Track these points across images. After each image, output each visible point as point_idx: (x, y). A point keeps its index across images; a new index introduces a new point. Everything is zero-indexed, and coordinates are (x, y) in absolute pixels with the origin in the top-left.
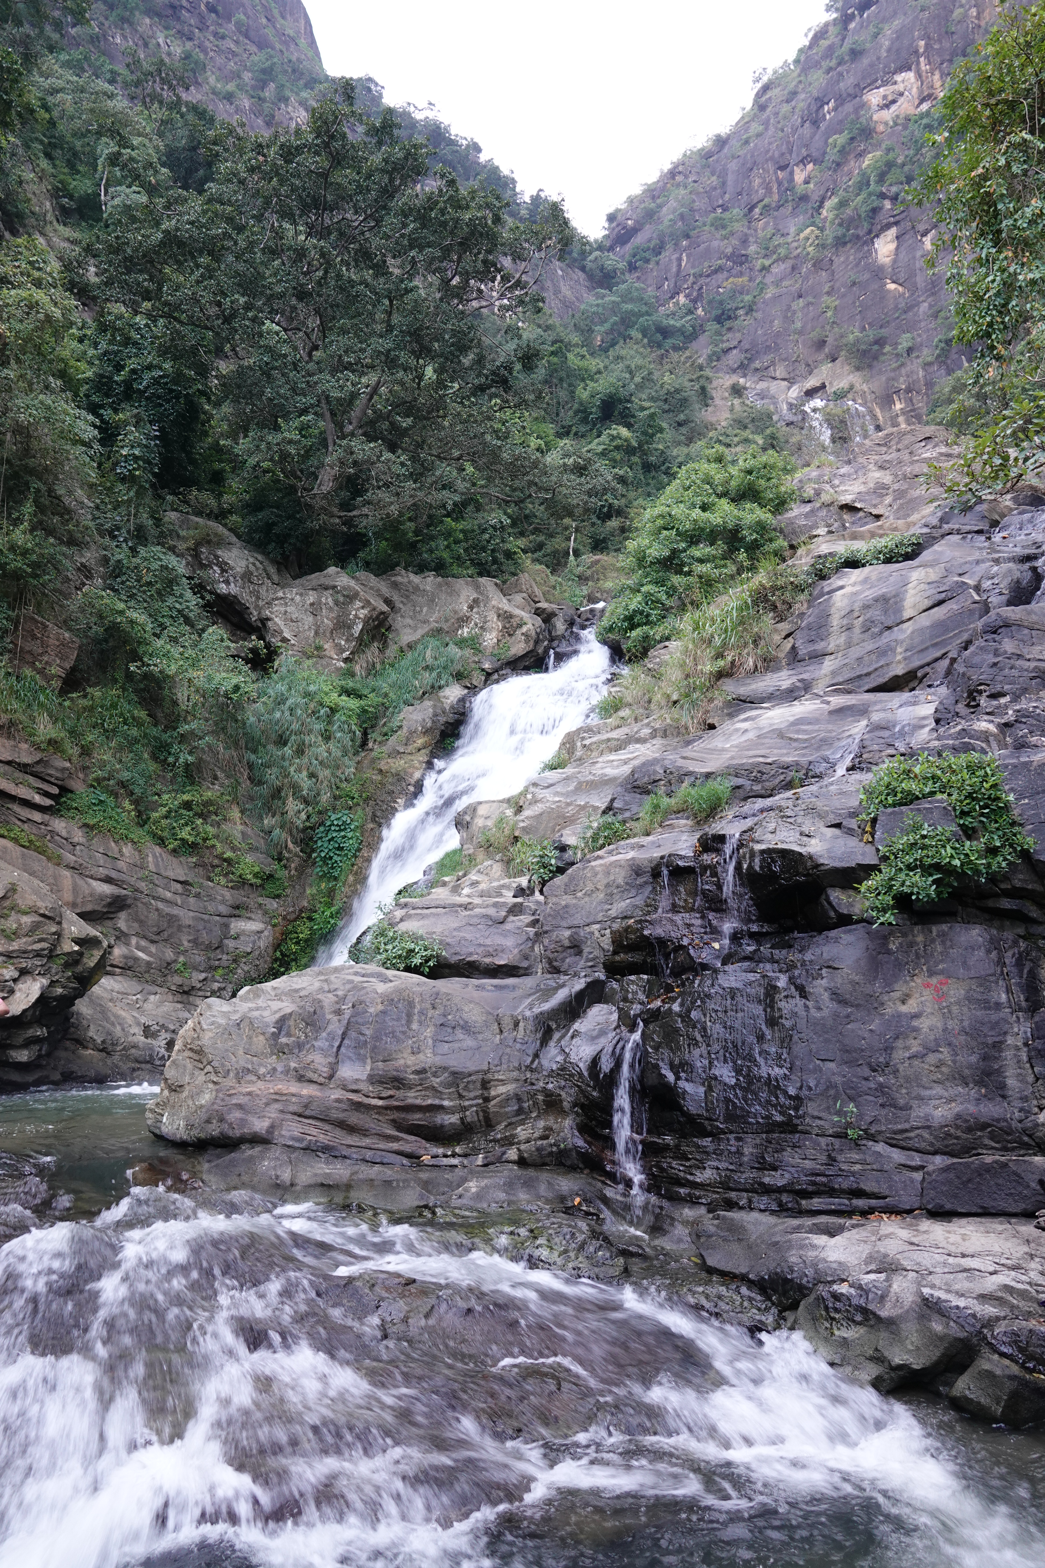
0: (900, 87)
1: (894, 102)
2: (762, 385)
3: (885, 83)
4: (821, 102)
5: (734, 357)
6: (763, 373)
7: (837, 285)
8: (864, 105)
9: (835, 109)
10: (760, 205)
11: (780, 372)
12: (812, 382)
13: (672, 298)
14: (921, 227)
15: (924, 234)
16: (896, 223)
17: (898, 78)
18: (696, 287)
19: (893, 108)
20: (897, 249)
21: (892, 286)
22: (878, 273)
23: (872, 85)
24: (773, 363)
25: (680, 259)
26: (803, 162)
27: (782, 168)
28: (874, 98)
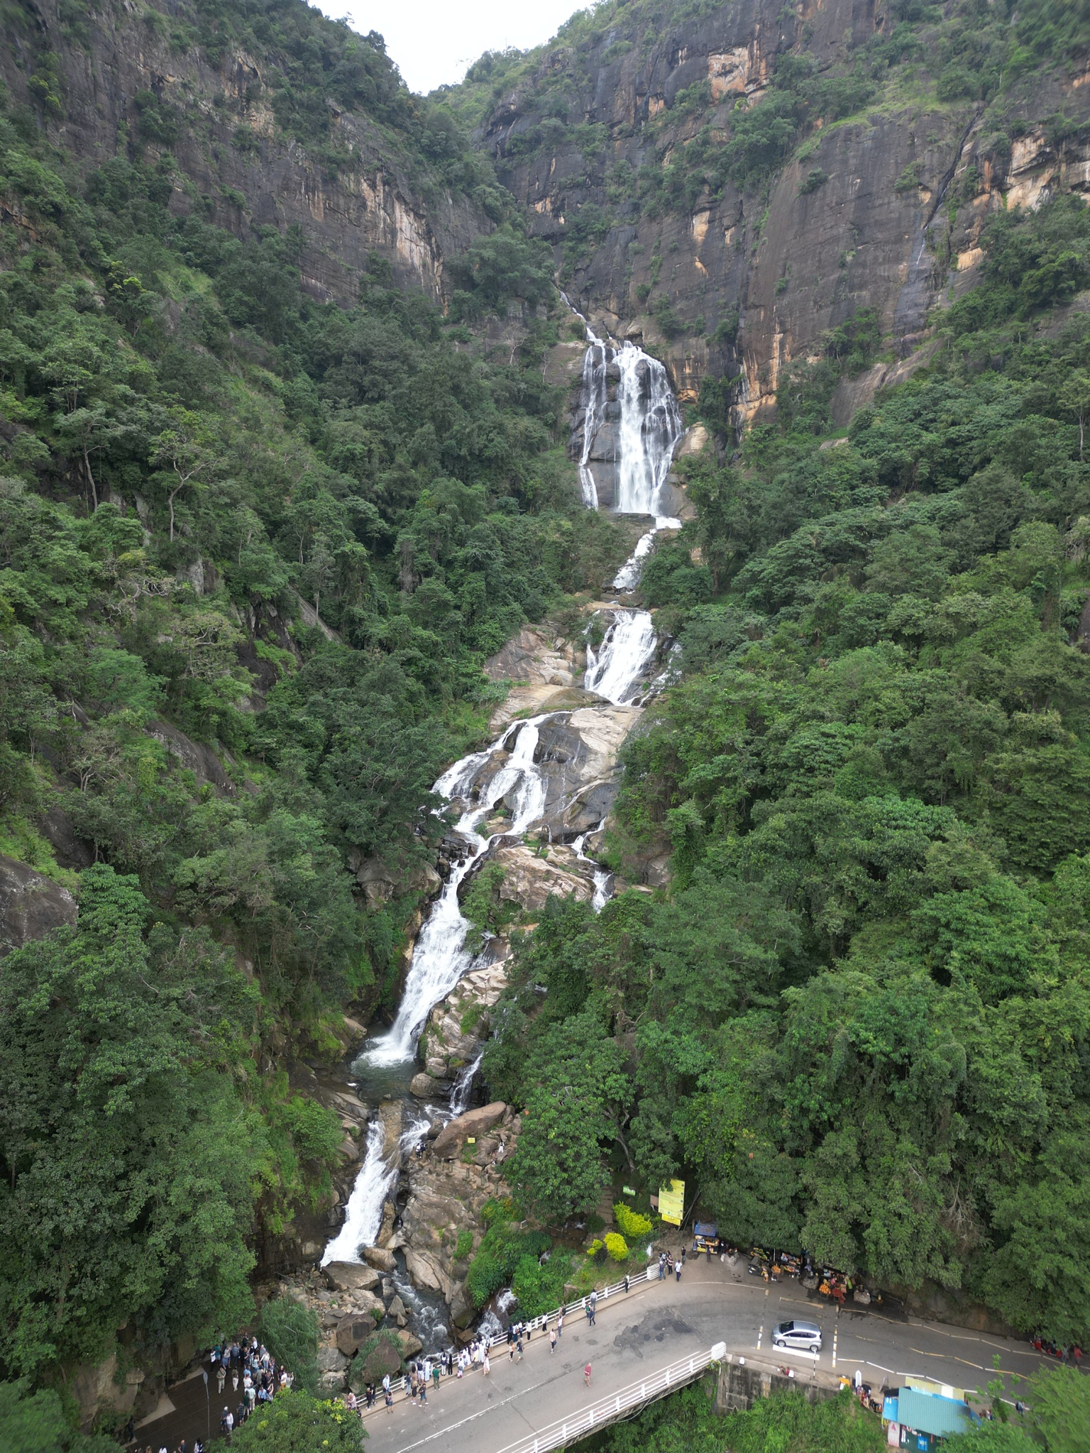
0: (736, 60)
1: (731, 72)
3: (725, 52)
4: (676, 44)
6: (602, 302)
7: (663, 244)
8: (707, 68)
9: (687, 58)
10: (620, 127)
11: (613, 306)
12: (632, 329)
13: (541, 199)
14: (726, 222)
15: (727, 229)
16: (709, 210)
17: (738, 51)
18: (560, 196)
19: (729, 78)
20: (707, 231)
21: (699, 265)
23: (716, 50)
24: (608, 297)
25: (550, 164)
26: (658, 96)
27: (642, 95)
28: (717, 62)
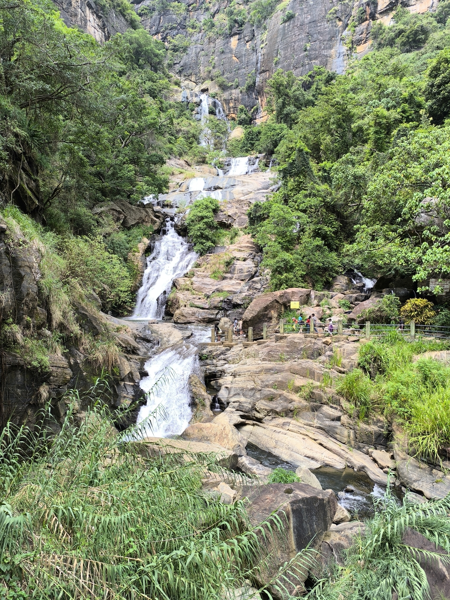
2: (187, 82)
5: (178, 67)
6: (188, 77)
7: (216, 51)
10: (192, 6)
11: (193, 78)
12: (204, 87)
13: (156, 34)
14: (247, 38)
15: (247, 42)
16: (239, 34)
18: (165, 33)
20: (238, 44)
21: (235, 58)
22: (231, 51)
24: (191, 74)
25: (160, 19)
